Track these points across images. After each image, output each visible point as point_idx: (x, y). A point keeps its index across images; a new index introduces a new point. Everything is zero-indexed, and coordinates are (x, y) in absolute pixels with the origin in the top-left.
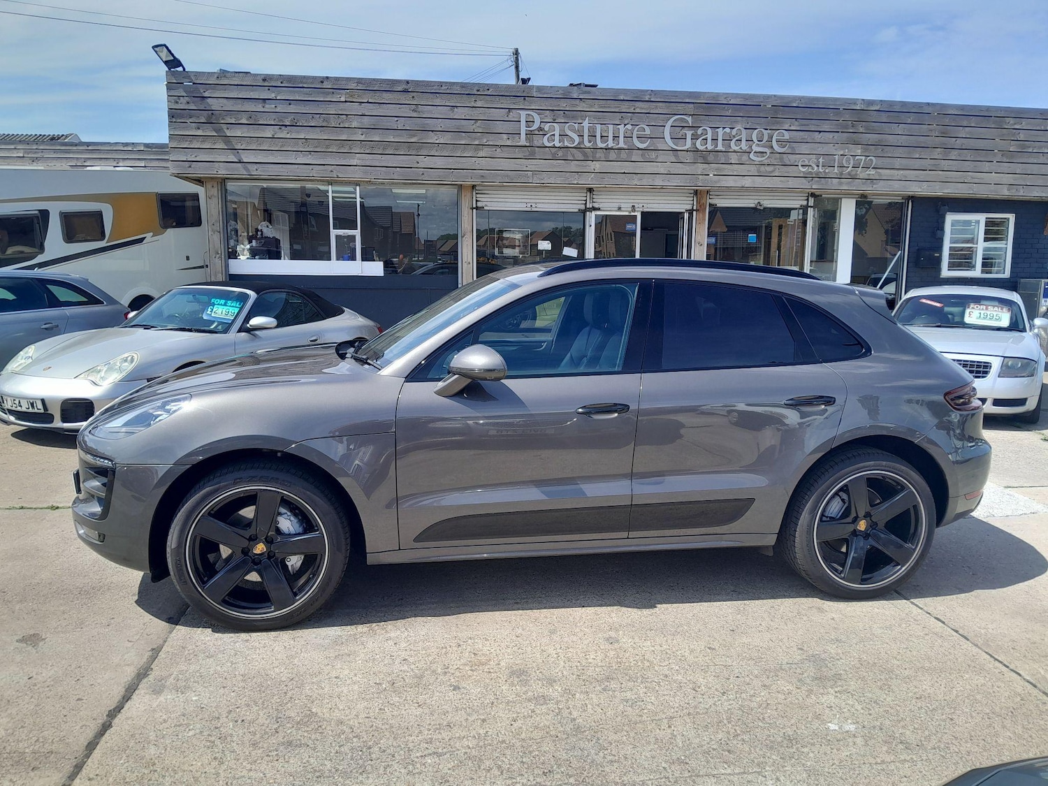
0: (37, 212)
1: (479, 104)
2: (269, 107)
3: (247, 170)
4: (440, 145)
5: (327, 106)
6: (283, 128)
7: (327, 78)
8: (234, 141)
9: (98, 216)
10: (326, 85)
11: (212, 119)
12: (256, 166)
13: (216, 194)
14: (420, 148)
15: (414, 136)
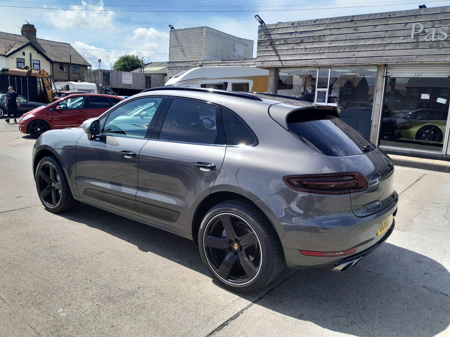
0: (223, 83)
1: (389, 23)
2: (293, 36)
3: (282, 63)
4: (366, 46)
5: (316, 32)
6: (297, 44)
7: (318, 20)
8: (278, 52)
9: (247, 85)
10: (317, 23)
11: (272, 43)
12: (285, 62)
13: (273, 74)
14: (356, 48)
15: (354, 42)
